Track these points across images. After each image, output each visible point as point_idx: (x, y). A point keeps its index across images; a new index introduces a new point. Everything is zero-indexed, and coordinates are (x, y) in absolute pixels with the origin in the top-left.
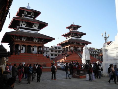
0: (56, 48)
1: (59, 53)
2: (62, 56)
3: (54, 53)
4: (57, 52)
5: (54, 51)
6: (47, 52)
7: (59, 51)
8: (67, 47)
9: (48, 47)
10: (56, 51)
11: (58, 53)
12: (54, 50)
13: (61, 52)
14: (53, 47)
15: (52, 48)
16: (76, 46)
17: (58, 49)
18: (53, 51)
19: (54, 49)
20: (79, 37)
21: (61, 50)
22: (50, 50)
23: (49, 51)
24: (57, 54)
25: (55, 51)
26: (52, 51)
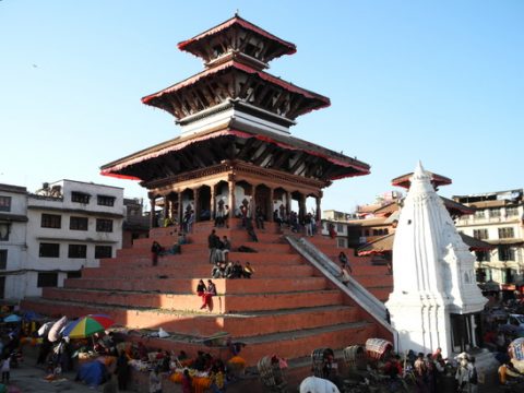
0: (80, 197)
1: (104, 236)
2: (155, 262)
3: (65, 231)
4: (85, 228)
5: (66, 221)
6: (8, 226)
7: (105, 223)
8: (193, 184)
9: (21, 191)
10: (79, 223)
11: (92, 232)
12: (67, 211)
13: (117, 226)
14: (57, 188)
15: (52, 198)
16: (273, 184)
17: (93, 206)
18: (59, 218)
19: (69, 204)
20: (283, 117)
21: (119, 217)
22: (31, 208)
23: (23, 220)
24: (90, 241)
25: (72, 219)
26: (51, 220)
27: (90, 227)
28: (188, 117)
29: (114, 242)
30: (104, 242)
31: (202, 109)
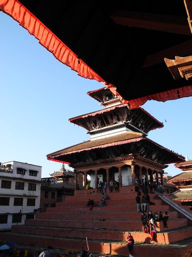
0: (21, 170)
1: (32, 193)
4: (23, 189)
5: (13, 184)
7: (32, 185)
10: (20, 186)
11: (26, 191)
14: (9, 166)
15: (7, 172)
17: (27, 176)
18: (10, 183)
19: (15, 175)
21: (39, 182)
24: (25, 196)
25: (17, 183)
26: (6, 183)
27: (25, 188)
28: (95, 130)
29: (37, 197)
30: (32, 196)
31: (105, 126)
